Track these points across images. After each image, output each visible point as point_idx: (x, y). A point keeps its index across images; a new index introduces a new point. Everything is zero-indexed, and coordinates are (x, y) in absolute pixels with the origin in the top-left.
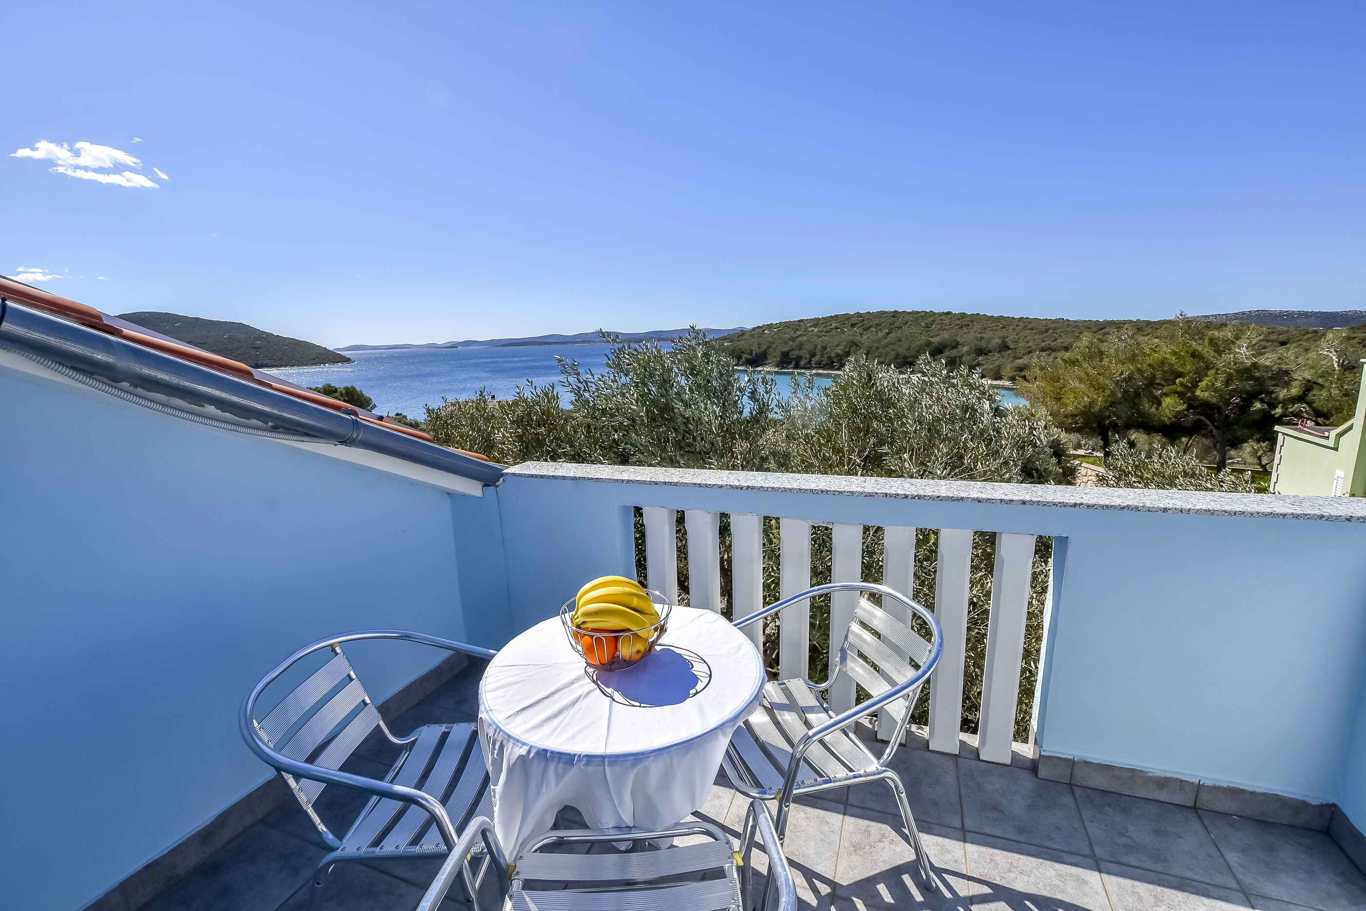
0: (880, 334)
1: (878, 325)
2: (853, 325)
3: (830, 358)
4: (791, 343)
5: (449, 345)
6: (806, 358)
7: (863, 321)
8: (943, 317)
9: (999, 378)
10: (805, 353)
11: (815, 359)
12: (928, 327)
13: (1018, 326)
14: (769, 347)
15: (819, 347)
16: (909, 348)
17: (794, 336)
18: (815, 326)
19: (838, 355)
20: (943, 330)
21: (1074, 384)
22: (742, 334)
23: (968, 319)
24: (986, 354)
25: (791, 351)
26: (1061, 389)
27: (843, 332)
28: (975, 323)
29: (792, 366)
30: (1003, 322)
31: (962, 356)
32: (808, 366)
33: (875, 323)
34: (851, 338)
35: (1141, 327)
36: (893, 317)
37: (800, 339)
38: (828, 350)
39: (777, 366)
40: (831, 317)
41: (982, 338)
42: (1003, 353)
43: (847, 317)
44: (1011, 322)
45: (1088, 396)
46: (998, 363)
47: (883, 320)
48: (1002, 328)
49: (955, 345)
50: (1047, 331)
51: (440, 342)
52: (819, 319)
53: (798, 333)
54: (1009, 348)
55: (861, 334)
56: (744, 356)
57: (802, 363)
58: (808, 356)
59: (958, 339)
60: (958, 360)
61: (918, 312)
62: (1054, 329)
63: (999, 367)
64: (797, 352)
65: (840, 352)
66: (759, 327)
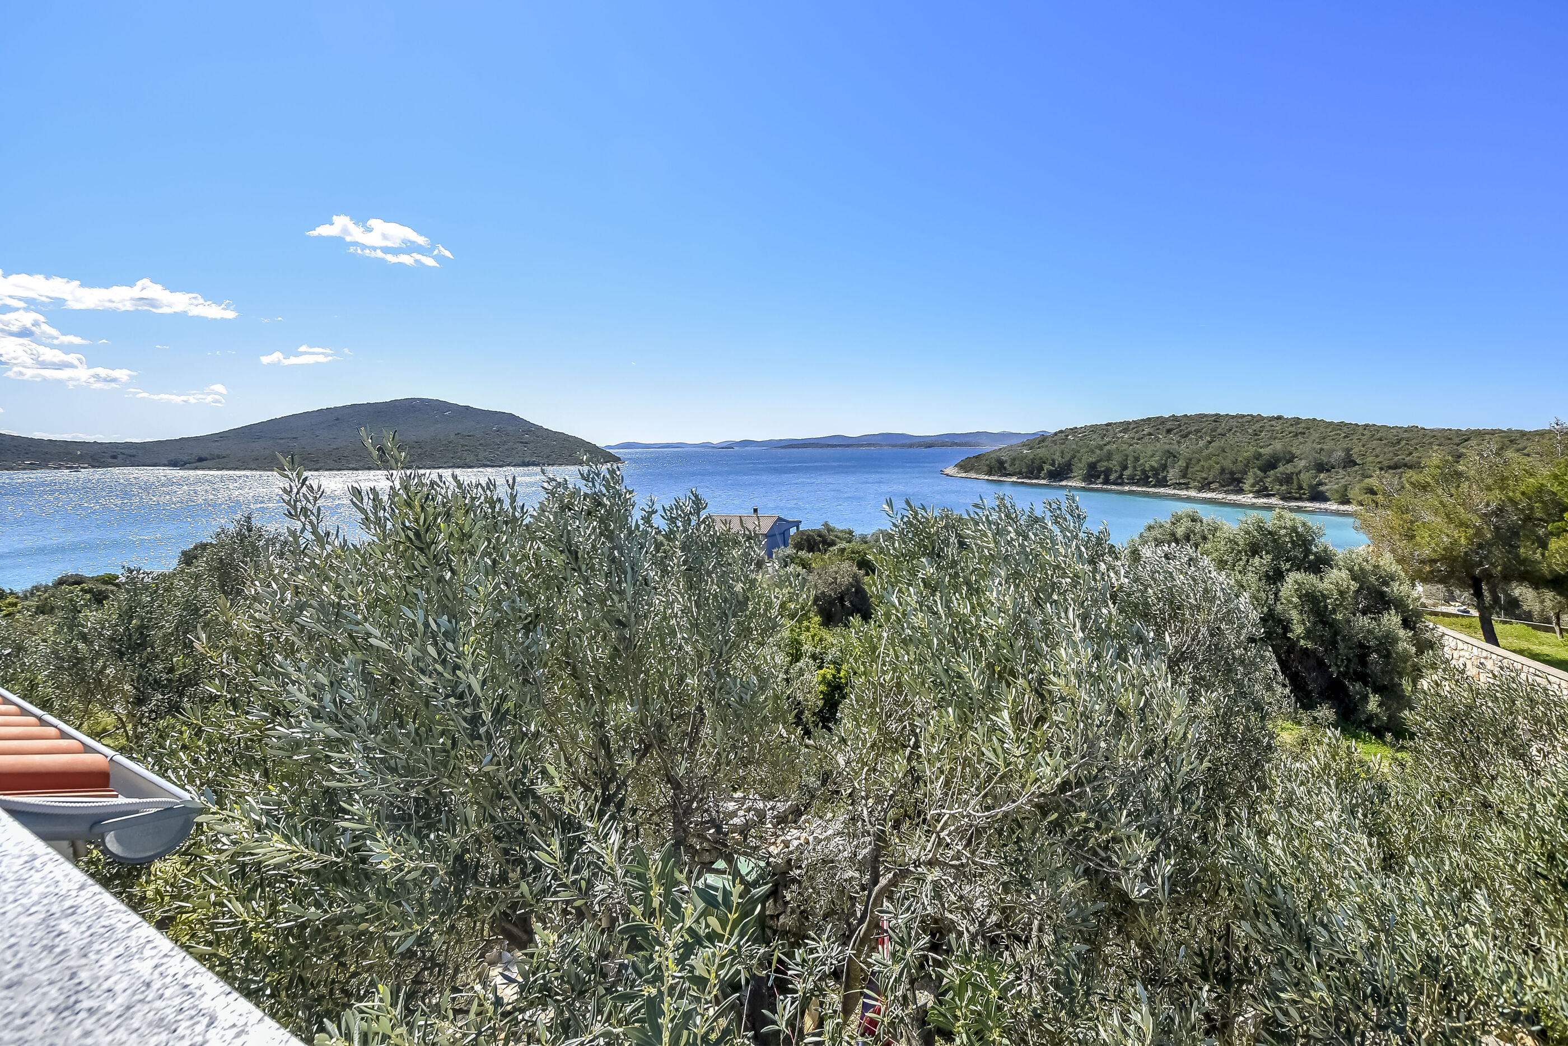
0: (1201, 443)
1: (1197, 431)
2: (1169, 431)
3: (1144, 471)
4: (1098, 452)
5: (725, 445)
6: (1116, 471)
7: (1180, 426)
8: (1273, 423)
9: (1347, 502)
10: (1114, 464)
11: (1127, 473)
12: (1256, 435)
13: (1363, 435)
14: (1073, 457)
15: (1131, 458)
16: (1235, 462)
17: (1101, 443)
18: (1125, 431)
19: (1152, 468)
20: (1275, 439)
21: (1428, 517)
22: (1042, 439)
23: (1303, 425)
24: (1328, 471)
25: (1099, 461)
26: (1412, 522)
27: (1158, 440)
28: (1311, 430)
29: (1101, 480)
30: (1345, 429)
31: (1300, 472)
32: (1119, 481)
33: (1193, 429)
34: (1167, 447)
35: (1512, 439)
36: (1215, 421)
37: (1108, 447)
38: (1141, 461)
39: (1084, 481)
40: (1142, 420)
41: (1322, 449)
42: (1349, 470)
43: (1160, 421)
44: (1354, 430)
45: (1448, 535)
46: (1343, 482)
47: (1204, 425)
48: (1345, 437)
49: (1291, 459)
50: (1399, 443)
51: (715, 440)
52: (1128, 423)
53: (1107, 439)
54: (1355, 464)
55: (1179, 442)
56: (1047, 467)
57: (1112, 477)
58: (1118, 468)
59: (1294, 450)
60: (1294, 477)
61: (1244, 416)
62: (1408, 439)
63: (1346, 488)
64: (1105, 464)
65: (1156, 465)
66: (1061, 432)
